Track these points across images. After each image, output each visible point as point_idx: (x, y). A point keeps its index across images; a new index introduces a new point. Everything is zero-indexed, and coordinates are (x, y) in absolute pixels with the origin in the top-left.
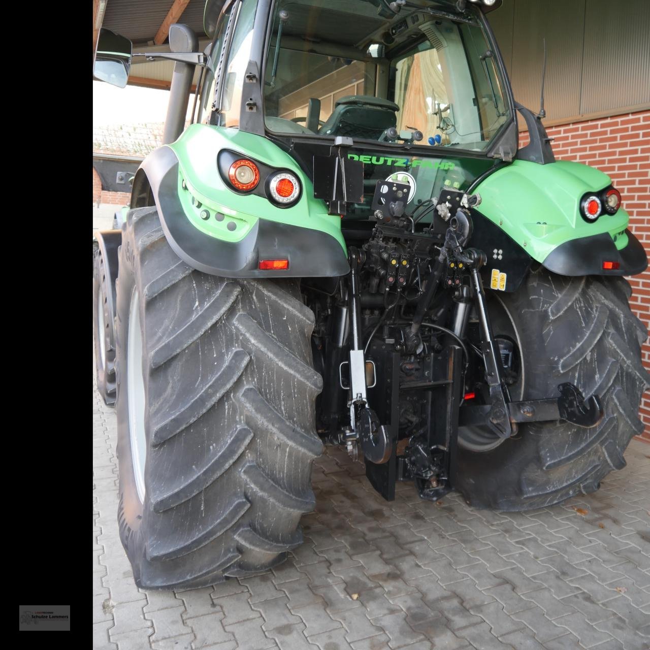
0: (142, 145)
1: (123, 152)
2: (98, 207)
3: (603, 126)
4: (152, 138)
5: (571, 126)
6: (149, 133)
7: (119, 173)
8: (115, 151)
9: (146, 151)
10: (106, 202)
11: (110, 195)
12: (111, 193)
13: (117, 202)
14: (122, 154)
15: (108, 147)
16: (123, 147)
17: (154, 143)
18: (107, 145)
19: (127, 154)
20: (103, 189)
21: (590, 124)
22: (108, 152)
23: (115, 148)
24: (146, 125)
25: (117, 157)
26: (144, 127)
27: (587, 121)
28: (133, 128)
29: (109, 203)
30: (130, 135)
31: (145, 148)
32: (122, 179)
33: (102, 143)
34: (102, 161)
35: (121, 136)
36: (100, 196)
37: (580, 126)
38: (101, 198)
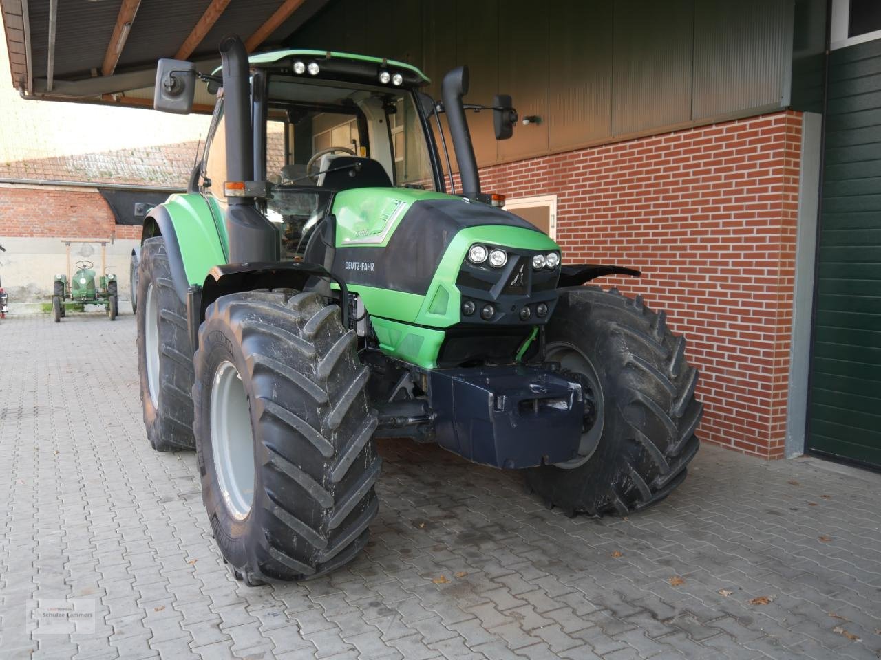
0: (157, 172)
1: (137, 181)
2: (113, 243)
3: (631, 147)
4: (168, 163)
5: (604, 148)
6: (164, 158)
7: (137, 205)
8: (128, 180)
9: (162, 179)
10: (121, 237)
11: (125, 230)
12: (126, 227)
13: (133, 237)
14: (136, 183)
15: (119, 176)
16: (136, 175)
17: (170, 170)
18: (118, 174)
19: (142, 183)
20: (117, 223)
21: (620, 145)
22: (121, 182)
23: (127, 177)
24: (160, 150)
25: (131, 187)
26: (158, 151)
27: (617, 143)
28: (145, 153)
29: (124, 238)
30: (142, 161)
31: (161, 176)
32: (140, 211)
33: (113, 172)
34: (114, 192)
35: (133, 163)
36: (114, 231)
37: (612, 147)
38: (116, 232)
